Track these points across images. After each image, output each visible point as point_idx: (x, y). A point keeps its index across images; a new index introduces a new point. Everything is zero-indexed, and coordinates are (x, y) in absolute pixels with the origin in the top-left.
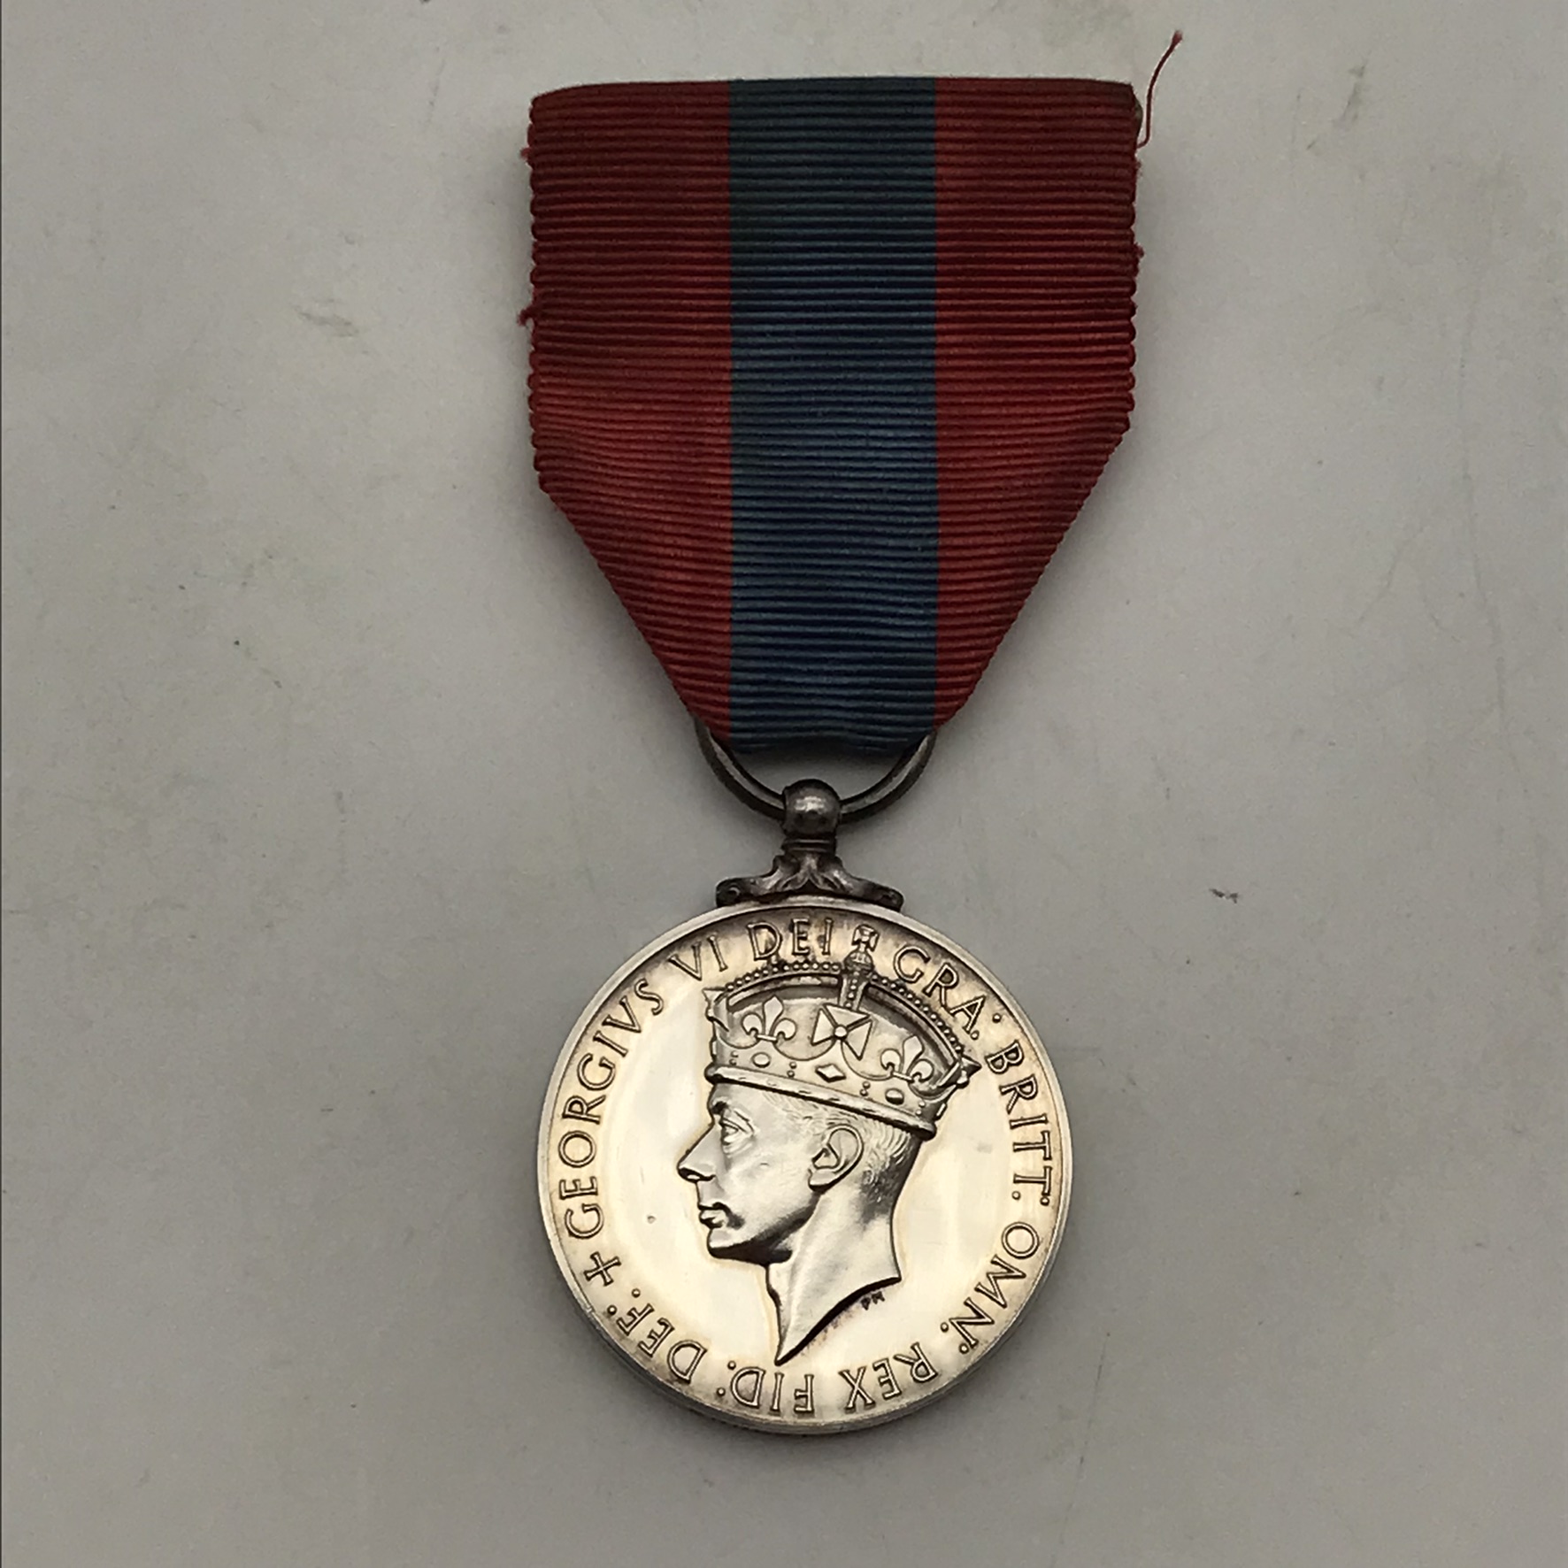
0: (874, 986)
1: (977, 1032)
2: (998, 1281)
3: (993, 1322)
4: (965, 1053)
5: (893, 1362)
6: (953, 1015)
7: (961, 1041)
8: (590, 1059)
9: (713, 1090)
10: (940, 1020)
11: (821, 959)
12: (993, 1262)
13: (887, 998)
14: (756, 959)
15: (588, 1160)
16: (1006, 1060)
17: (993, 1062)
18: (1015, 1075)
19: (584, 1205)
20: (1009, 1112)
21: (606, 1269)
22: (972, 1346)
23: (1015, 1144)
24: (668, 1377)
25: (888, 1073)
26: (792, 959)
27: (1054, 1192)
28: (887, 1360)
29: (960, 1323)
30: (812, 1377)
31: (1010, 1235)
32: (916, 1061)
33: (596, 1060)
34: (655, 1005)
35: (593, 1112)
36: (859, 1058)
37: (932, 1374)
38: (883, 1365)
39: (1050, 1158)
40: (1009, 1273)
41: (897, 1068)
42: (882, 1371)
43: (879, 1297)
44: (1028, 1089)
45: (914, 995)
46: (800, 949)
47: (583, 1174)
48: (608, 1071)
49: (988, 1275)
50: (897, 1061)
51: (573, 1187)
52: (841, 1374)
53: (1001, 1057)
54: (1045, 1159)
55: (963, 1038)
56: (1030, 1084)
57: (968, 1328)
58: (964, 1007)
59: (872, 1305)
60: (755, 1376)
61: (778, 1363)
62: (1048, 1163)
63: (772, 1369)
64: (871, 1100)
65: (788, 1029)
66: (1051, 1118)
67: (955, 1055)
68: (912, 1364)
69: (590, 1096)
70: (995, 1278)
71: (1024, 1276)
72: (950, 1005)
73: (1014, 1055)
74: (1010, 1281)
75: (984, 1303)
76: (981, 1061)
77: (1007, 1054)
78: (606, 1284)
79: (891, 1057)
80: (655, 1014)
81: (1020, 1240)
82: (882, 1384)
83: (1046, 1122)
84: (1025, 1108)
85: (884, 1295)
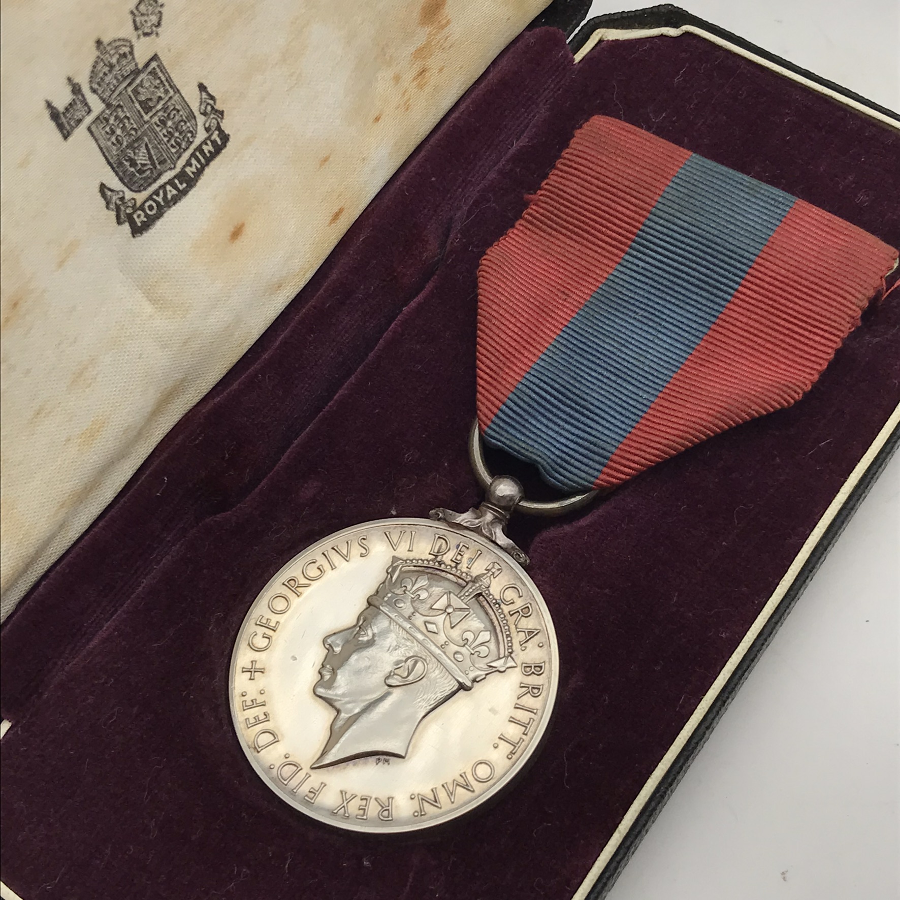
0: (483, 596)
1: (526, 647)
2: (458, 787)
3: (441, 808)
4: (512, 655)
5: (373, 801)
6: (518, 632)
7: (514, 648)
8: (314, 562)
9: (367, 608)
10: (509, 631)
11: (465, 570)
12: (461, 776)
13: (487, 606)
14: (430, 554)
15: (282, 612)
16: (533, 670)
17: (525, 667)
18: (533, 680)
19: (265, 634)
20: (518, 698)
21: (255, 672)
22: (421, 815)
23: (511, 717)
24: (250, 743)
25: (462, 643)
26: (448, 562)
27: (517, 755)
28: (371, 798)
29: (423, 799)
30: (325, 785)
31: (479, 765)
32: (482, 644)
33: (317, 564)
34: (364, 551)
35: (300, 589)
36: (452, 628)
37: (390, 818)
38: (366, 799)
39: (526, 735)
40: (467, 787)
41: (469, 643)
42: (364, 802)
43: (387, 761)
44: (536, 691)
45: (503, 611)
46: (456, 559)
47: (274, 618)
48: (320, 573)
49: (454, 780)
50: (471, 640)
51: (265, 622)
52: (341, 792)
53: (531, 667)
54: (524, 734)
55: (516, 646)
56: (539, 689)
57: (426, 804)
58: (526, 631)
59: (380, 764)
60: (295, 768)
61: (312, 768)
62: (524, 737)
63: (306, 769)
64: (445, 653)
65: (424, 595)
66: (539, 713)
67: (506, 652)
68: (383, 807)
69: (303, 581)
70: (457, 785)
71: (473, 791)
72: (519, 626)
73: (539, 669)
74: (464, 790)
75: (442, 796)
76: (519, 663)
77: (535, 667)
78: (250, 679)
79: (470, 636)
80: (361, 556)
81: (483, 771)
82: (360, 809)
83: (535, 714)
84: (528, 701)
85: (391, 762)
